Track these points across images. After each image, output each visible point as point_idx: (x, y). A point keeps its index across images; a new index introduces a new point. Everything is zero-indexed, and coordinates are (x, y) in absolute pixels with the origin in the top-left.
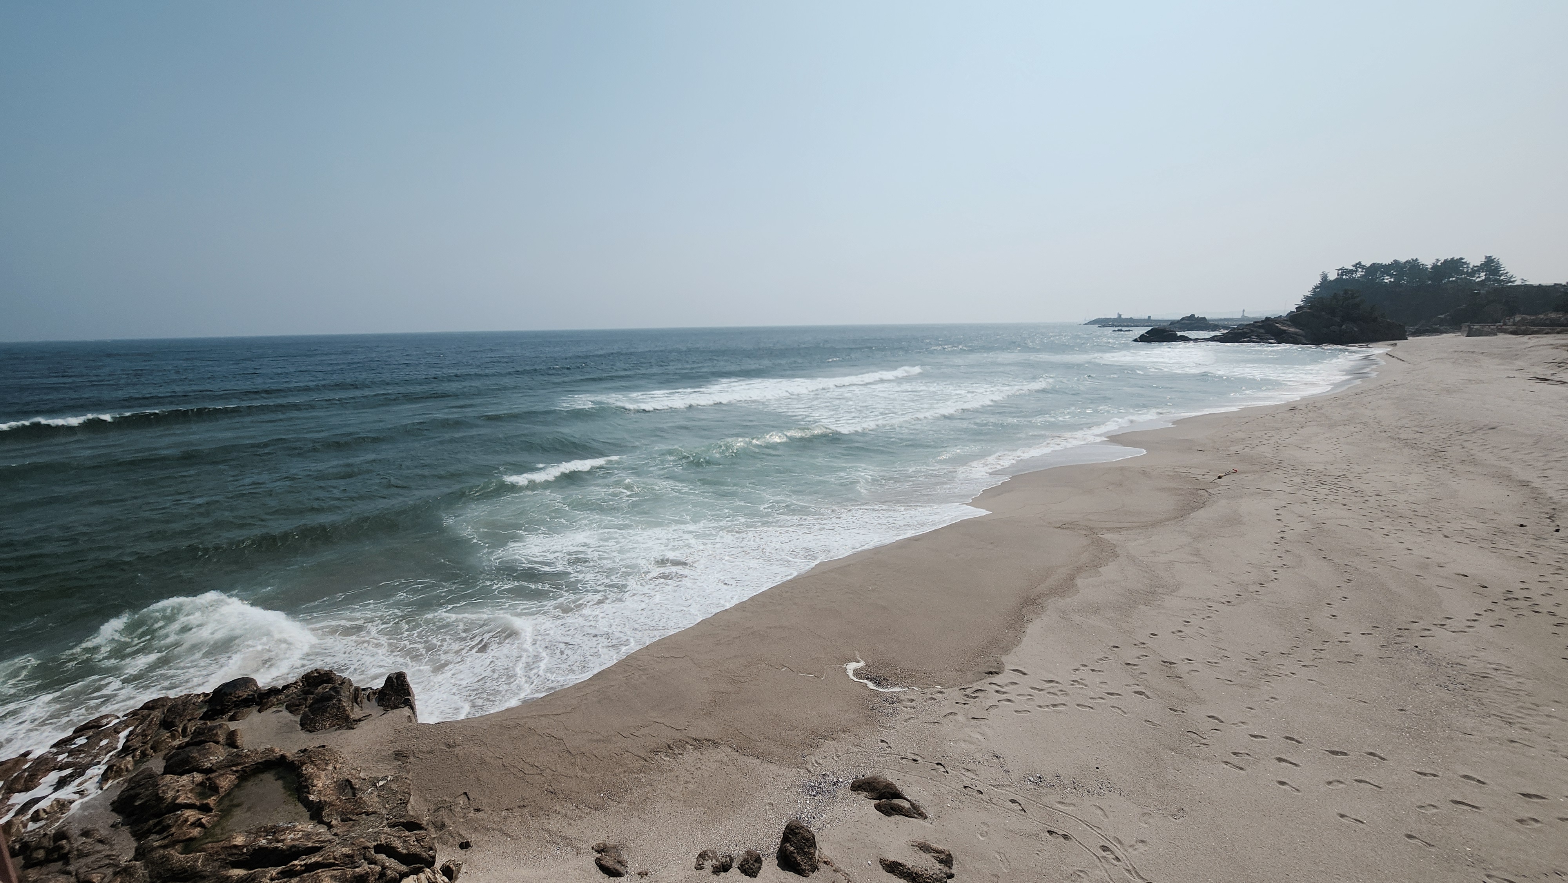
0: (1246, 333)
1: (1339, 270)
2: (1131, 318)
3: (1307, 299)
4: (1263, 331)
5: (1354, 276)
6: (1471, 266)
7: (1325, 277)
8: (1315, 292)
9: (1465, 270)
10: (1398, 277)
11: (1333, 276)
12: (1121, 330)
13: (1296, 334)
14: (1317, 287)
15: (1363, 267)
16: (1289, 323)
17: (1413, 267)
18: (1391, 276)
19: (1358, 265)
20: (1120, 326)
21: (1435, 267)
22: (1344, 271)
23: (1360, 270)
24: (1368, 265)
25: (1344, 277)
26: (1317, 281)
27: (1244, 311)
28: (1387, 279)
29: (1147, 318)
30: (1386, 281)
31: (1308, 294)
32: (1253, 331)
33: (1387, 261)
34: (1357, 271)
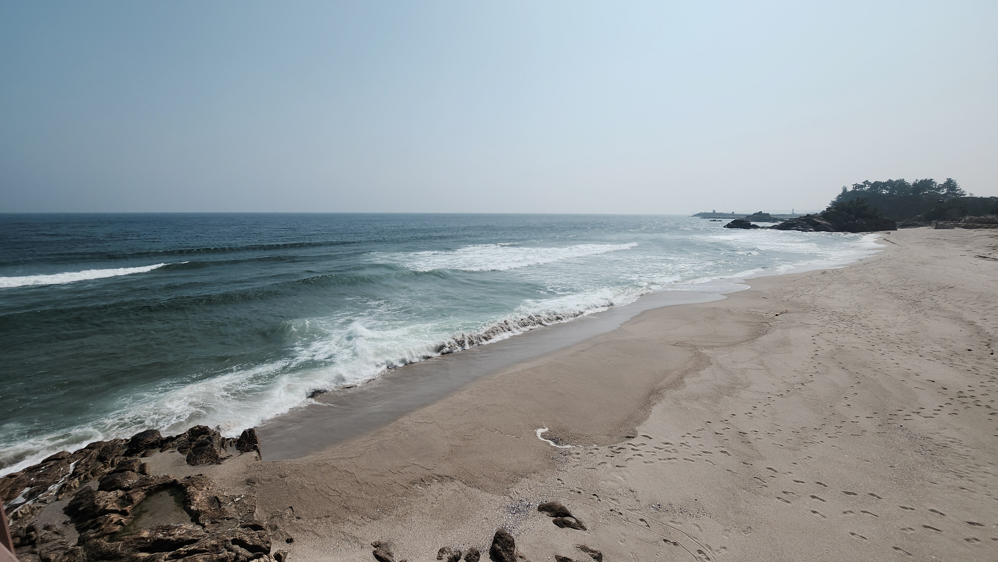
0: (795, 224)
1: (854, 185)
2: (721, 213)
3: (834, 203)
4: (805, 223)
5: (863, 189)
6: (938, 184)
7: (845, 190)
8: (838, 198)
9: (934, 187)
10: (892, 190)
11: (850, 189)
12: (715, 221)
13: (827, 225)
14: (840, 196)
15: (869, 184)
16: (822, 218)
17: (901, 184)
18: (887, 189)
19: (866, 182)
20: (715, 218)
21: (915, 184)
22: (857, 186)
23: (867, 185)
24: (872, 182)
25: (857, 190)
26: (840, 192)
27: (793, 210)
28: (885, 192)
29: (731, 213)
30: (884, 193)
31: (834, 200)
32: (799, 223)
33: (884, 180)
34: (865, 186)
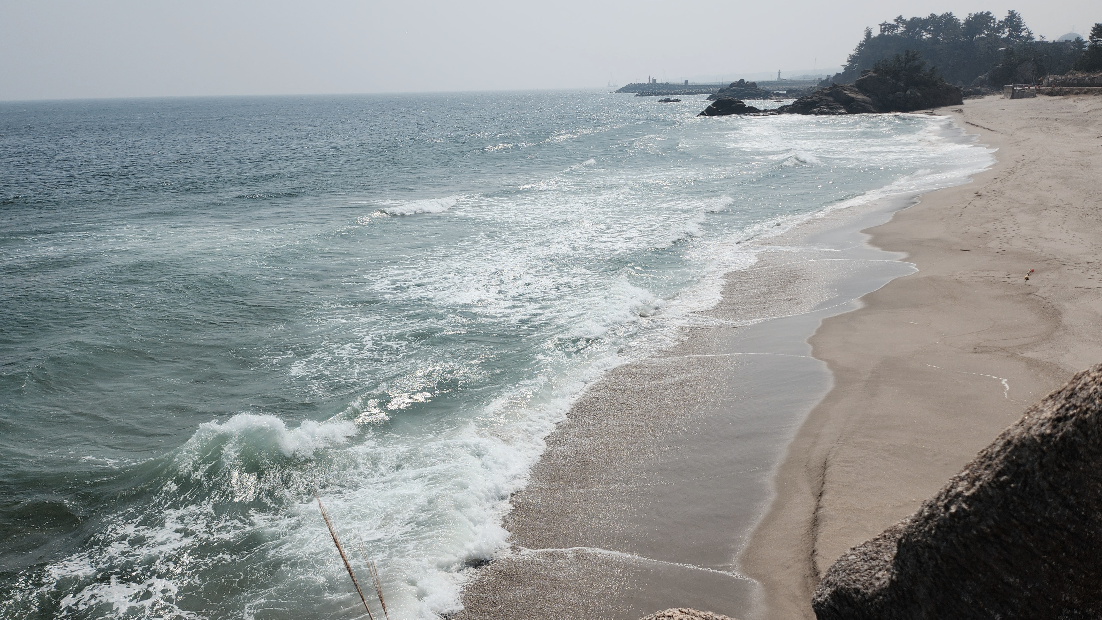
1: (881, 25)
2: (667, 84)
5: (895, 31)
6: (997, 21)
7: (869, 34)
8: (859, 50)
9: (992, 25)
10: (935, 33)
11: (876, 33)
13: (864, 101)
14: (861, 45)
15: (904, 22)
16: (856, 89)
17: (949, 20)
18: (929, 31)
19: (900, 20)
21: (968, 22)
22: (886, 27)
23: (901, 25)
24: (908, 19)
25: (886, 33)
28: (926, 36)
29: (684, 82)
31: (853, 53)
32: (821, 100)
34: (897, 27)
